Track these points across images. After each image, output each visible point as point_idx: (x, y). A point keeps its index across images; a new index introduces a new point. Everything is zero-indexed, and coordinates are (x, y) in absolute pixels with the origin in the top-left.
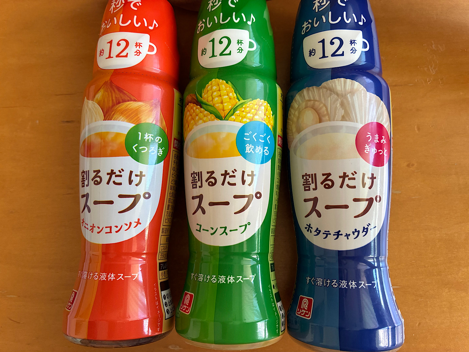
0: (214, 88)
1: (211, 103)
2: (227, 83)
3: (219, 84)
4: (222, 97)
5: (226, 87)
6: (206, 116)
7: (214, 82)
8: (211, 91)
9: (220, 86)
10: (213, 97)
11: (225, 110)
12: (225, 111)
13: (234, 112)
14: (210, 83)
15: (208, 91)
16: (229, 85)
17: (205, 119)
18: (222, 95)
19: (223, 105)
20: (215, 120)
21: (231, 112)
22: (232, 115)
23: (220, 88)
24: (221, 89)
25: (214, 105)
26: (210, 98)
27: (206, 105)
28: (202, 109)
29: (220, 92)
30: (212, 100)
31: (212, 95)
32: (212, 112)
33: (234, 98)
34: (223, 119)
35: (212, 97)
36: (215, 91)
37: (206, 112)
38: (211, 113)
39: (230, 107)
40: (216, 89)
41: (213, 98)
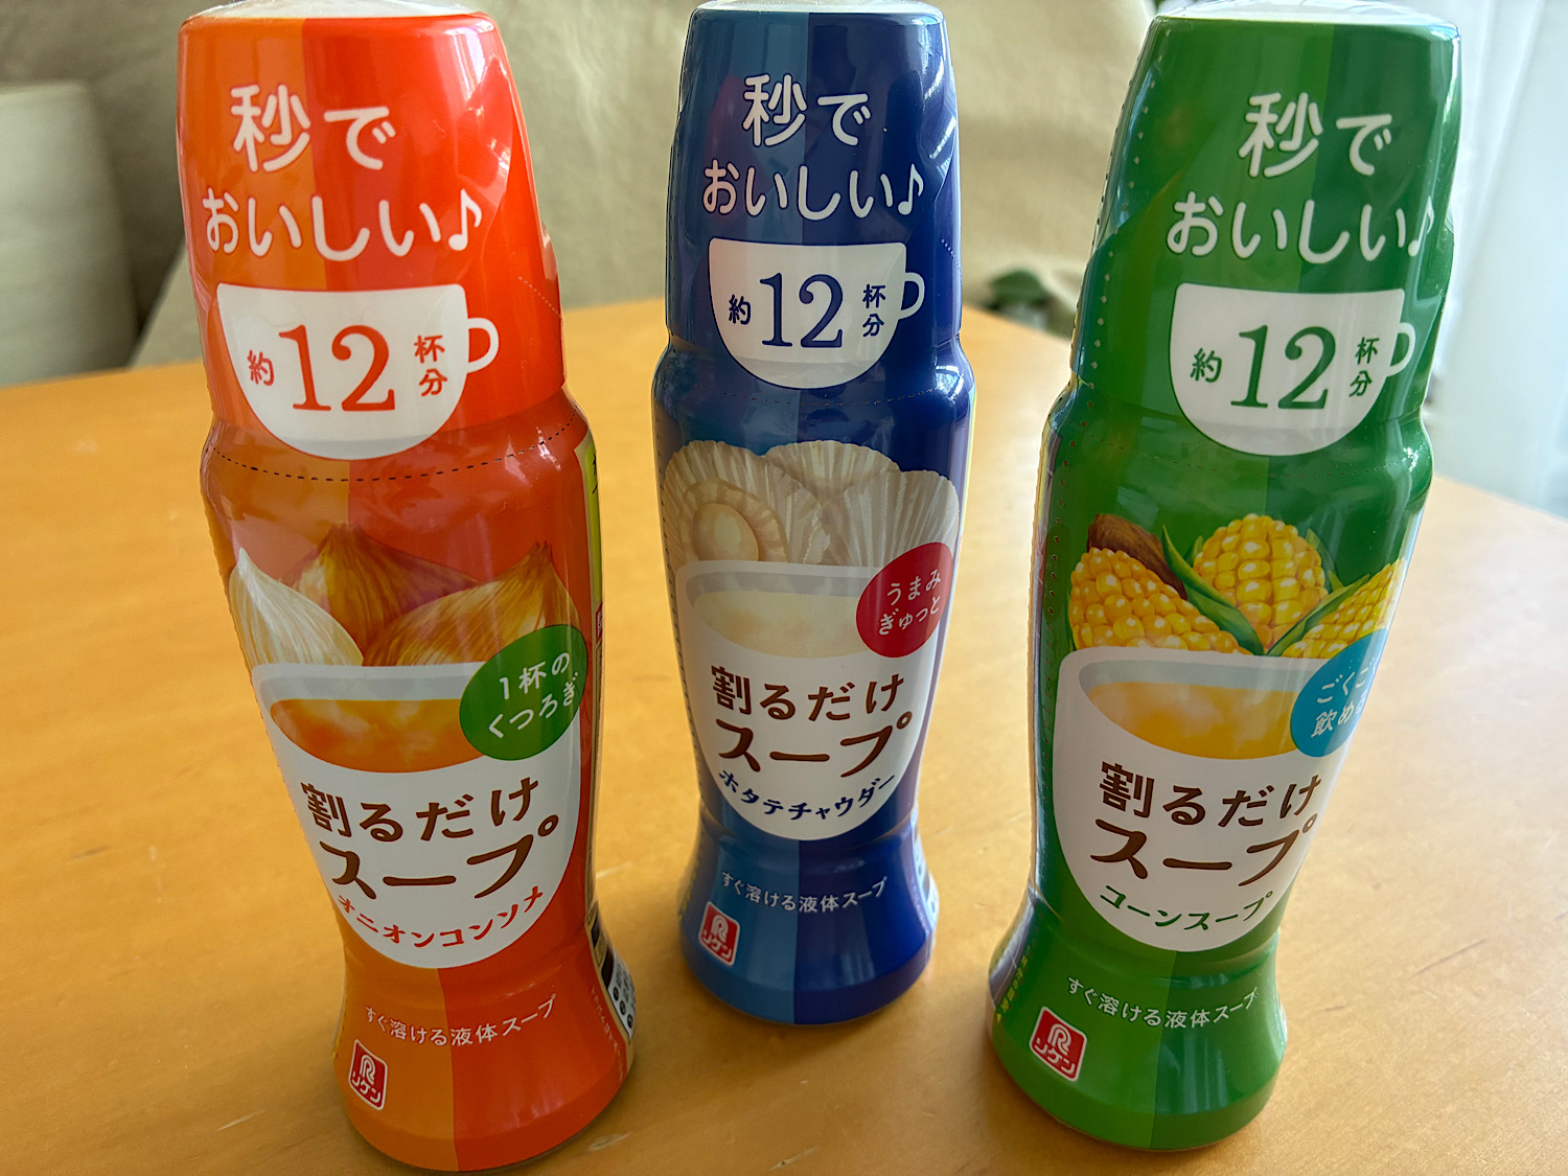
0: (1251, 548)
1: (1228, 596)
2: (1302, 534)
3: (1272, 537)
4: (1275, 582)
5: (1295, 550)
6: (1201, 633)
7: (1250, 529)
8: (1233, 556)
9: (1275, 544)
10: (1240, 577)
11: (1278, 625)
12: (1276, 628)
13: (1306, 631)
14: (1234, 525)
15: (1222, 552)
16: (1308, 542)
17: (1194, 638)
18: (1275, 575)
19: (1274, 611)
20: (1235, 651)
21: (1294, 631)
22: (1300, 638)
23: (1271, 553)
24: (1274, 555)
25: (1237, 606)
26: (1227, 579)
27: (1208, 595)
28: (1187, 605)
29: (1271, 568)
30: (1235, 587)
31: (1236, 570)
32: (1228, 626)
33: (1317, 584)
34: (1266, 650)
35: (1237, 577)
36: (1249, 560)
37: (1201, 620)
38: (1222, 628)
39: (1296, 615)
40: (1256, 552)
41: (1238, 583)
